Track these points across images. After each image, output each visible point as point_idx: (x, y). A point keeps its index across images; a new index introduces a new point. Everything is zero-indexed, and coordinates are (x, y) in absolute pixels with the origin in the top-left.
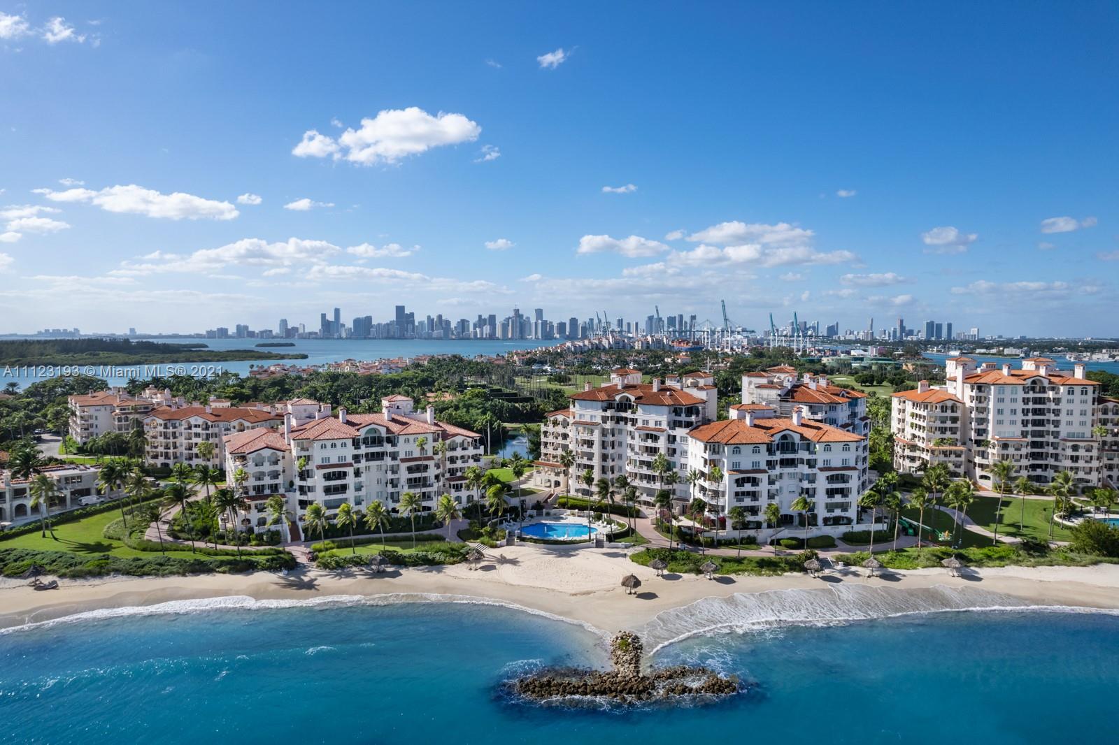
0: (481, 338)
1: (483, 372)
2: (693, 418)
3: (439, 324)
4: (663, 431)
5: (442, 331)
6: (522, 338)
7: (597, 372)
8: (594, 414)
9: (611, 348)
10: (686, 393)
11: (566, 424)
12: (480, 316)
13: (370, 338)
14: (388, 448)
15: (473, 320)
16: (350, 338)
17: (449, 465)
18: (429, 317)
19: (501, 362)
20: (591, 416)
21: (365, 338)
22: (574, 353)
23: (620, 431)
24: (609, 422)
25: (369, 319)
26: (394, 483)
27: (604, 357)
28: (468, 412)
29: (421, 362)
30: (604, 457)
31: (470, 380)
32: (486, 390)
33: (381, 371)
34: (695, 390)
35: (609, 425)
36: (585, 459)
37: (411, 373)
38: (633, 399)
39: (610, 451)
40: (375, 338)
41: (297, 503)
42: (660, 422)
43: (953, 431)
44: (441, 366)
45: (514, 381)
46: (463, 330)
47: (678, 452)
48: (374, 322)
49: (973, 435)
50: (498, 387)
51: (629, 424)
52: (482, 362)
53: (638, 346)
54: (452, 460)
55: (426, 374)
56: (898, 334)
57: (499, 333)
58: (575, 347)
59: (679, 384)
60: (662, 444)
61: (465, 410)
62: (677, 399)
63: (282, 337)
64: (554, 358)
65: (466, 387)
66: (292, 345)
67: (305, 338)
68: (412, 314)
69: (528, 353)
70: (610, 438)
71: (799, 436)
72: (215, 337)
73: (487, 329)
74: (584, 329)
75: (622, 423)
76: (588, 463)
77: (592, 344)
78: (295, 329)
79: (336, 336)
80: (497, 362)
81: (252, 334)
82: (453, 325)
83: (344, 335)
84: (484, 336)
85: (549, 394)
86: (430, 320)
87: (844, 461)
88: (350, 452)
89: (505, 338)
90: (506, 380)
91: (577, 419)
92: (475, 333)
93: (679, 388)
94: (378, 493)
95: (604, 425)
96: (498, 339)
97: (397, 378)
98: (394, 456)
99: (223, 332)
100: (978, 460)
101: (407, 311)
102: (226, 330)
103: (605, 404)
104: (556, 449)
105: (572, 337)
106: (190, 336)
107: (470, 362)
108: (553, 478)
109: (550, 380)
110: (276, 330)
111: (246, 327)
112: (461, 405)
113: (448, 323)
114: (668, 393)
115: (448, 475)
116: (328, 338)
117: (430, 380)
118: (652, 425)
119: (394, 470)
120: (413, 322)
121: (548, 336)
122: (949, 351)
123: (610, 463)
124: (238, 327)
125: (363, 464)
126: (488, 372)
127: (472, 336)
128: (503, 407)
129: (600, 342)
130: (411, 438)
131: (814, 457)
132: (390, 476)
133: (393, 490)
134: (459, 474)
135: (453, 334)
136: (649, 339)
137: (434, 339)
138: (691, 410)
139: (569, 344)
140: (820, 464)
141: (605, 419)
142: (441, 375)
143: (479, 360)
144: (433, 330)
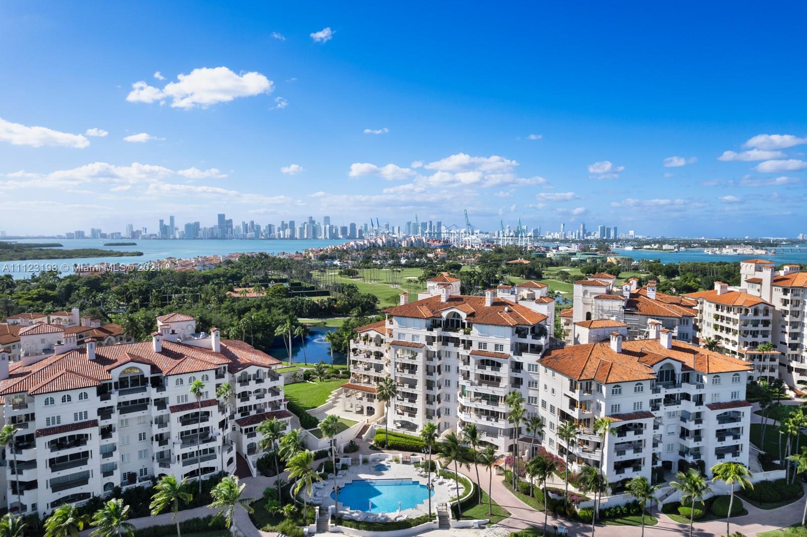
0: (284, 238)
1: (284, 268)
2: (542, 341)
3: (252, 228)
4: (506, 357)
5: (254, 233)
6: (315, 238)
7: (375, 266)
8: (417, 332)
9: (384, 246)
10: (522, 307)
11: (380, 342)
12: (283, 222)
13: (198, 239)
14: (152, 393)
15: (277, 225)
16: (183, 239)
17: (239, 404)
18: (243, 223)
19: (300, 259)
20: (413, 336)
21: (194, 239)
22: (357, 250)
23: (448, 354)
24: (435, 344)
25: (197, 224)
26: (162, 439)
27: (381, 253)
28: (269, 311)
29: (233, 259)
30: (429, 385)
31: (273, 274)
32: (286, 285)
33: (196, 268)
34: (534, 303)
35: (435, 347)
36: (406, 386)
37: (221, 270)
38: (464, 316)
39: (436, 377)
40: (202, 239)
41: (9, 485)
42: (502, 346)
43: (765, 334)
44: (250, 262)
45: (311, 275)
46: (270, 233)
47: (525, 382)
48: (201, 227)
49: (787, 339)
50: (298, 281)
51: (462, 345)
52: (284, 259)
53: (404, 244)
54: (244, 396)
55: (235, 270)
56: (581, 235)
57: (297, 235)
58: (357, 245)
59: (514, 296)
60: (505, 372)
61: (266, 310)
62: (518, 317)
63: (129, 238)
64: (341, 254)
65: (270, 280)
66: (134, 244)
67: (147, 239)
68: (231, 221)
69: (321, 250)
70: (436, 362)
71: (680, 364)
72: (73, 238)
73: (288, 232)
74: (360, 231)
75: (451, 345)
76: (410, 391)
77: (370, 243)
78: (139, 232)
79: (171, 237)
80: (296, 259)
81: (104, 236)
82: (263, 228)
83: (178, 236)
84: (286, 237)
85: (343, 288)
86: (245, 226)
87: (734, 394)
88: (93, 404)
89: (302, 238)
90: (304, 275)
91: (395, 338)
92: (279, 235)
93: (514, 301)
94: (140, 452)
95: (429, 347)
96: (296, 239)
97: (209, 274)
98: (161, 404)
99: (80, 235)
100: (794, 364)
101: (227, 218)
102: (83, 233)
103: (429, 322)
104: (367, 369)
105: (352, 237)
106: (53, 238)
107: (274, 259)
108: (365, 403)
109: (341, 274)
110: (124, 233)
111: (99, 231)
112: (263, 305)
113: (258, 227)
114: (506, 309)
115: (238, 416)
116: (165, 239)
117: (239, 275)
118: (491, 349)
119: (161, 422)
120: (232, 226)
121: (334, 237)
122: (624, 247)
123: (436, 391)
124: (93, 230)
125: (115, 419)
126: (289, 268)
127: (277, 237)
128: (303, 304)
129: (376, 242)
130: (186, 378)
131: (701, 392)
132: (156, 430)
133: (161, 449)
134: (253, 413)
135: (262, 235)
136: (413, 239)
137: (249, 239)
138: (539, 331)
139: (352, 243)
140: (708, 400)
141: (430, 341)
142: (248, 270)
143: (282, 257)
144: (247, 233)
